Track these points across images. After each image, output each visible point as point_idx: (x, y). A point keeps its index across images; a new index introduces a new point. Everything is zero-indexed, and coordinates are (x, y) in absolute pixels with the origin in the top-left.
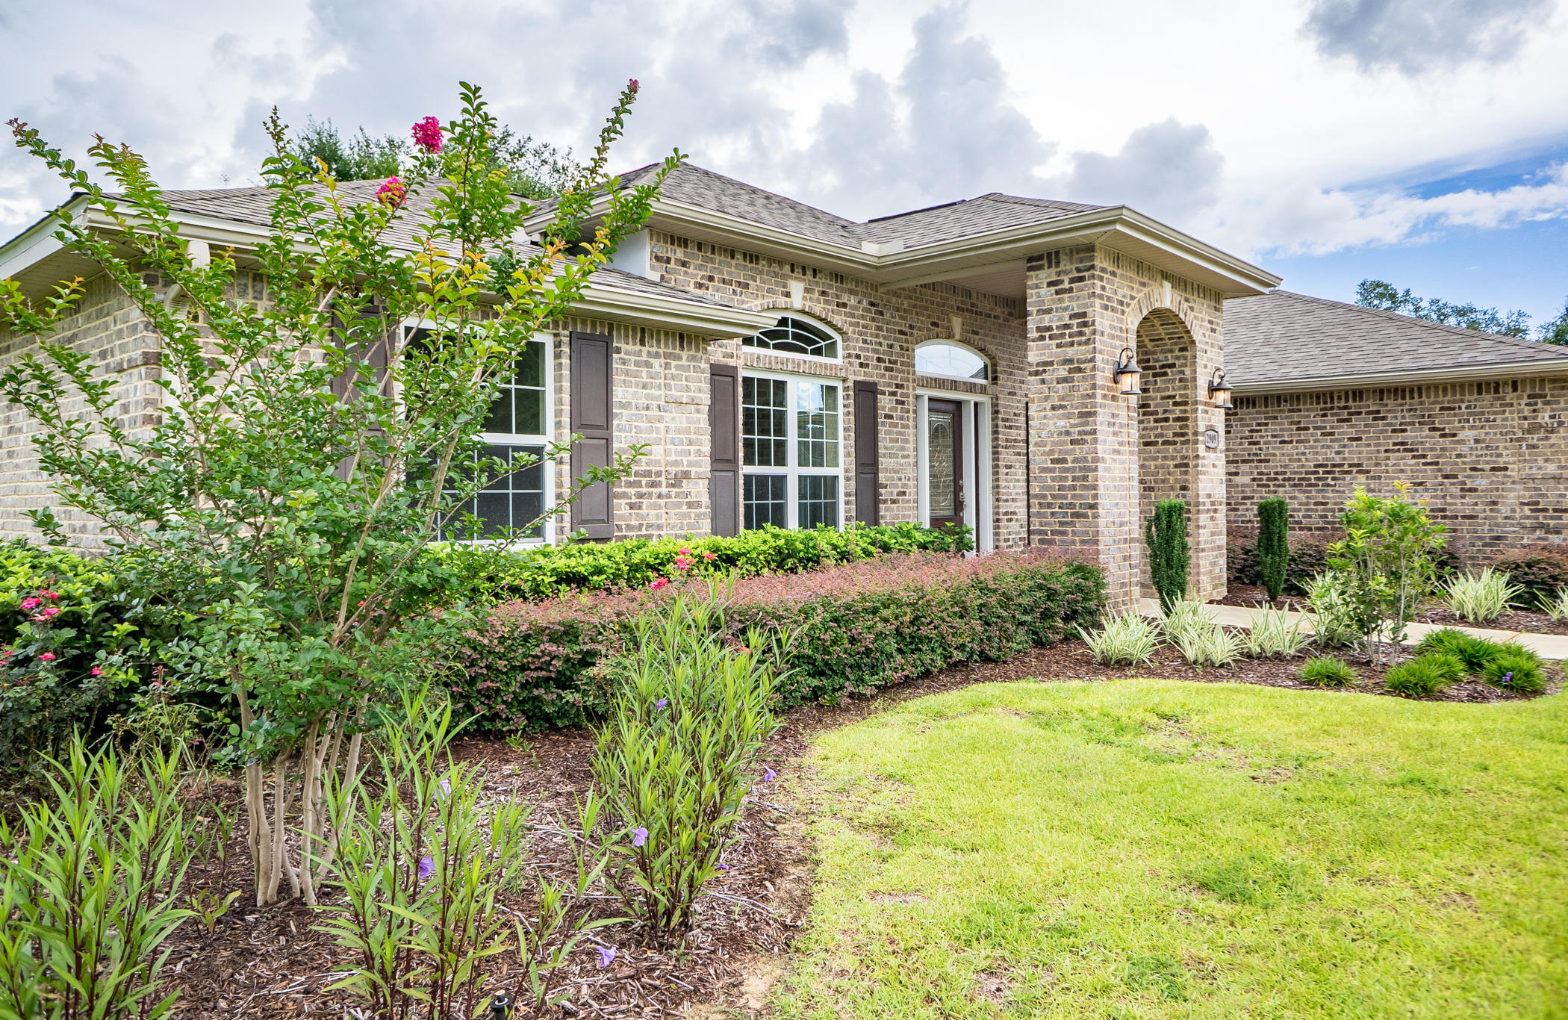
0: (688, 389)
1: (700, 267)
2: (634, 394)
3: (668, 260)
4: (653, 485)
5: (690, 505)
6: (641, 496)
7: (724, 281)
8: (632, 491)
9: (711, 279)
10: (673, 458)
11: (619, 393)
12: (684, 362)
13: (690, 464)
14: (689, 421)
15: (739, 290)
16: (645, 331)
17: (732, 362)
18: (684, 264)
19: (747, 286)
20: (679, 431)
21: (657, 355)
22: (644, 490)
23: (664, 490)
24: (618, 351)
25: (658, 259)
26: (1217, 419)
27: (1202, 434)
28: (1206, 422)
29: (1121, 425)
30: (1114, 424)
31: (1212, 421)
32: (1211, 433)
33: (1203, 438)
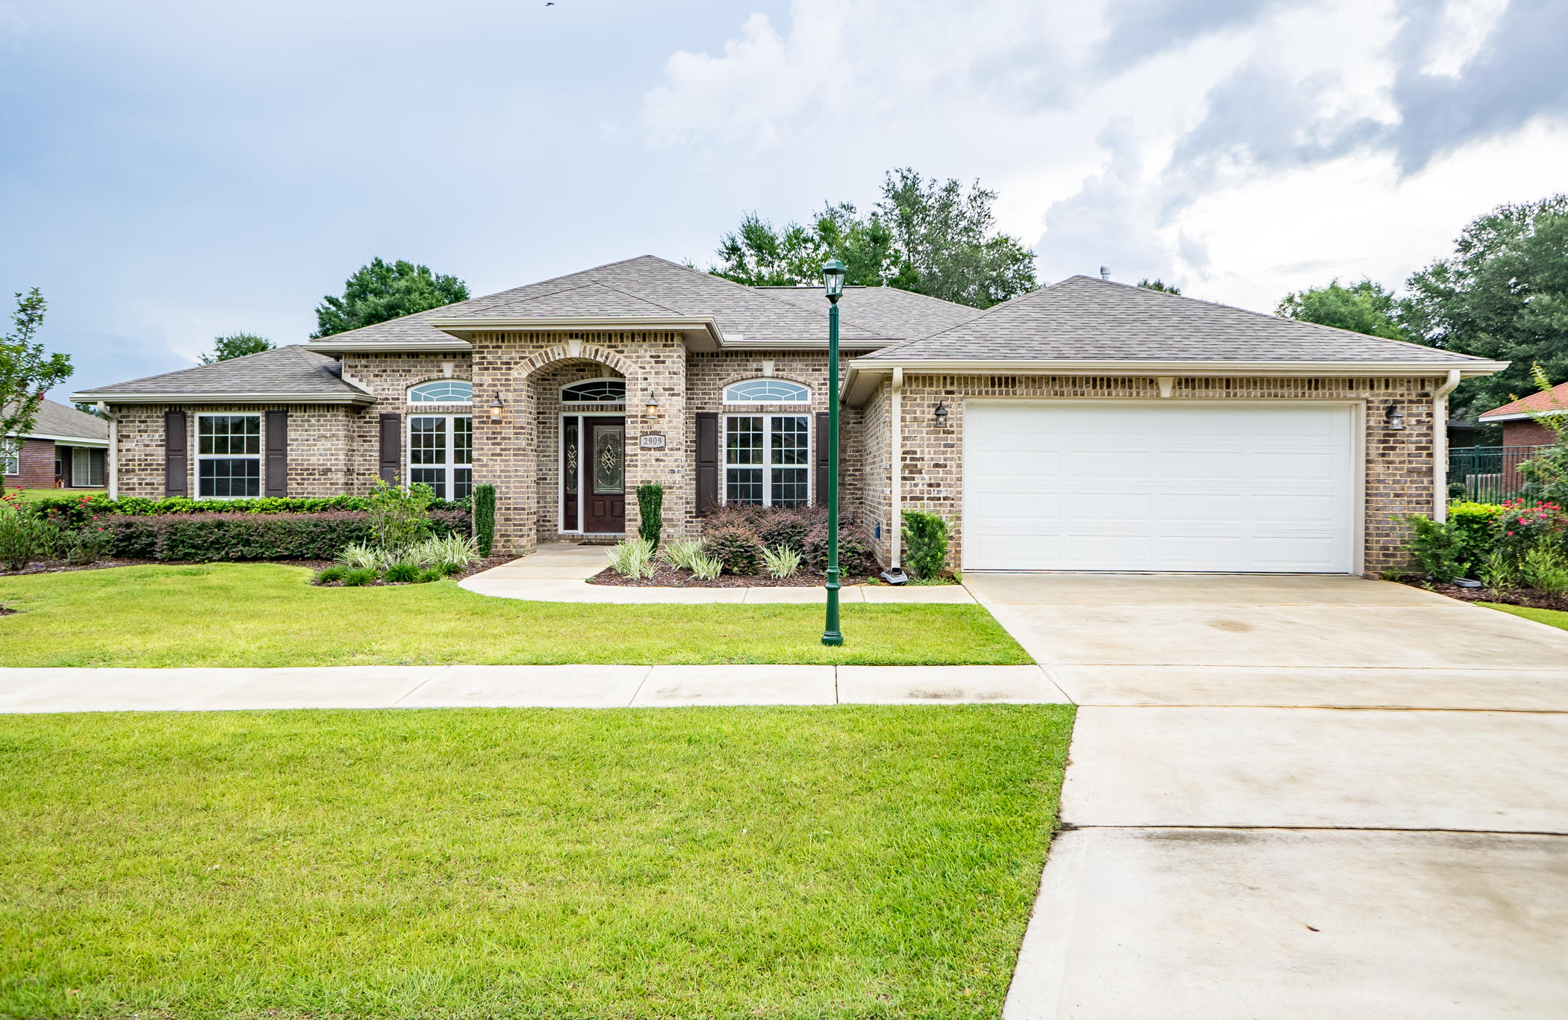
0: (331, 430)
1: (377, 366)
2: (300, 435)
3: (356, 366)
4: (311, 474)
5: (331, 484)
6: (304, 479)
7: (393, 371)
8: (299, 477)
9: (385, 371)
10: (322, 462)
11: (291, 435)
12: (329, 418)
13: (331, 465)
14: (332, 445)
15: (404, 374)
16: (305, 407)
17: (398, 412)
18: (366, 367)
19: (410, 371)
20: (324, 450)
21: (314, 416)
22: (306, 477)
23: (317, 477)
24: (292, 416)
25: (350, 367)
26: (666, 426)
27: (636, 438)
28: (640, 429)
29: (504, 438)
30: (495, 438)
31: (656, 428)
32: (653, 437)
33: (638, 441)
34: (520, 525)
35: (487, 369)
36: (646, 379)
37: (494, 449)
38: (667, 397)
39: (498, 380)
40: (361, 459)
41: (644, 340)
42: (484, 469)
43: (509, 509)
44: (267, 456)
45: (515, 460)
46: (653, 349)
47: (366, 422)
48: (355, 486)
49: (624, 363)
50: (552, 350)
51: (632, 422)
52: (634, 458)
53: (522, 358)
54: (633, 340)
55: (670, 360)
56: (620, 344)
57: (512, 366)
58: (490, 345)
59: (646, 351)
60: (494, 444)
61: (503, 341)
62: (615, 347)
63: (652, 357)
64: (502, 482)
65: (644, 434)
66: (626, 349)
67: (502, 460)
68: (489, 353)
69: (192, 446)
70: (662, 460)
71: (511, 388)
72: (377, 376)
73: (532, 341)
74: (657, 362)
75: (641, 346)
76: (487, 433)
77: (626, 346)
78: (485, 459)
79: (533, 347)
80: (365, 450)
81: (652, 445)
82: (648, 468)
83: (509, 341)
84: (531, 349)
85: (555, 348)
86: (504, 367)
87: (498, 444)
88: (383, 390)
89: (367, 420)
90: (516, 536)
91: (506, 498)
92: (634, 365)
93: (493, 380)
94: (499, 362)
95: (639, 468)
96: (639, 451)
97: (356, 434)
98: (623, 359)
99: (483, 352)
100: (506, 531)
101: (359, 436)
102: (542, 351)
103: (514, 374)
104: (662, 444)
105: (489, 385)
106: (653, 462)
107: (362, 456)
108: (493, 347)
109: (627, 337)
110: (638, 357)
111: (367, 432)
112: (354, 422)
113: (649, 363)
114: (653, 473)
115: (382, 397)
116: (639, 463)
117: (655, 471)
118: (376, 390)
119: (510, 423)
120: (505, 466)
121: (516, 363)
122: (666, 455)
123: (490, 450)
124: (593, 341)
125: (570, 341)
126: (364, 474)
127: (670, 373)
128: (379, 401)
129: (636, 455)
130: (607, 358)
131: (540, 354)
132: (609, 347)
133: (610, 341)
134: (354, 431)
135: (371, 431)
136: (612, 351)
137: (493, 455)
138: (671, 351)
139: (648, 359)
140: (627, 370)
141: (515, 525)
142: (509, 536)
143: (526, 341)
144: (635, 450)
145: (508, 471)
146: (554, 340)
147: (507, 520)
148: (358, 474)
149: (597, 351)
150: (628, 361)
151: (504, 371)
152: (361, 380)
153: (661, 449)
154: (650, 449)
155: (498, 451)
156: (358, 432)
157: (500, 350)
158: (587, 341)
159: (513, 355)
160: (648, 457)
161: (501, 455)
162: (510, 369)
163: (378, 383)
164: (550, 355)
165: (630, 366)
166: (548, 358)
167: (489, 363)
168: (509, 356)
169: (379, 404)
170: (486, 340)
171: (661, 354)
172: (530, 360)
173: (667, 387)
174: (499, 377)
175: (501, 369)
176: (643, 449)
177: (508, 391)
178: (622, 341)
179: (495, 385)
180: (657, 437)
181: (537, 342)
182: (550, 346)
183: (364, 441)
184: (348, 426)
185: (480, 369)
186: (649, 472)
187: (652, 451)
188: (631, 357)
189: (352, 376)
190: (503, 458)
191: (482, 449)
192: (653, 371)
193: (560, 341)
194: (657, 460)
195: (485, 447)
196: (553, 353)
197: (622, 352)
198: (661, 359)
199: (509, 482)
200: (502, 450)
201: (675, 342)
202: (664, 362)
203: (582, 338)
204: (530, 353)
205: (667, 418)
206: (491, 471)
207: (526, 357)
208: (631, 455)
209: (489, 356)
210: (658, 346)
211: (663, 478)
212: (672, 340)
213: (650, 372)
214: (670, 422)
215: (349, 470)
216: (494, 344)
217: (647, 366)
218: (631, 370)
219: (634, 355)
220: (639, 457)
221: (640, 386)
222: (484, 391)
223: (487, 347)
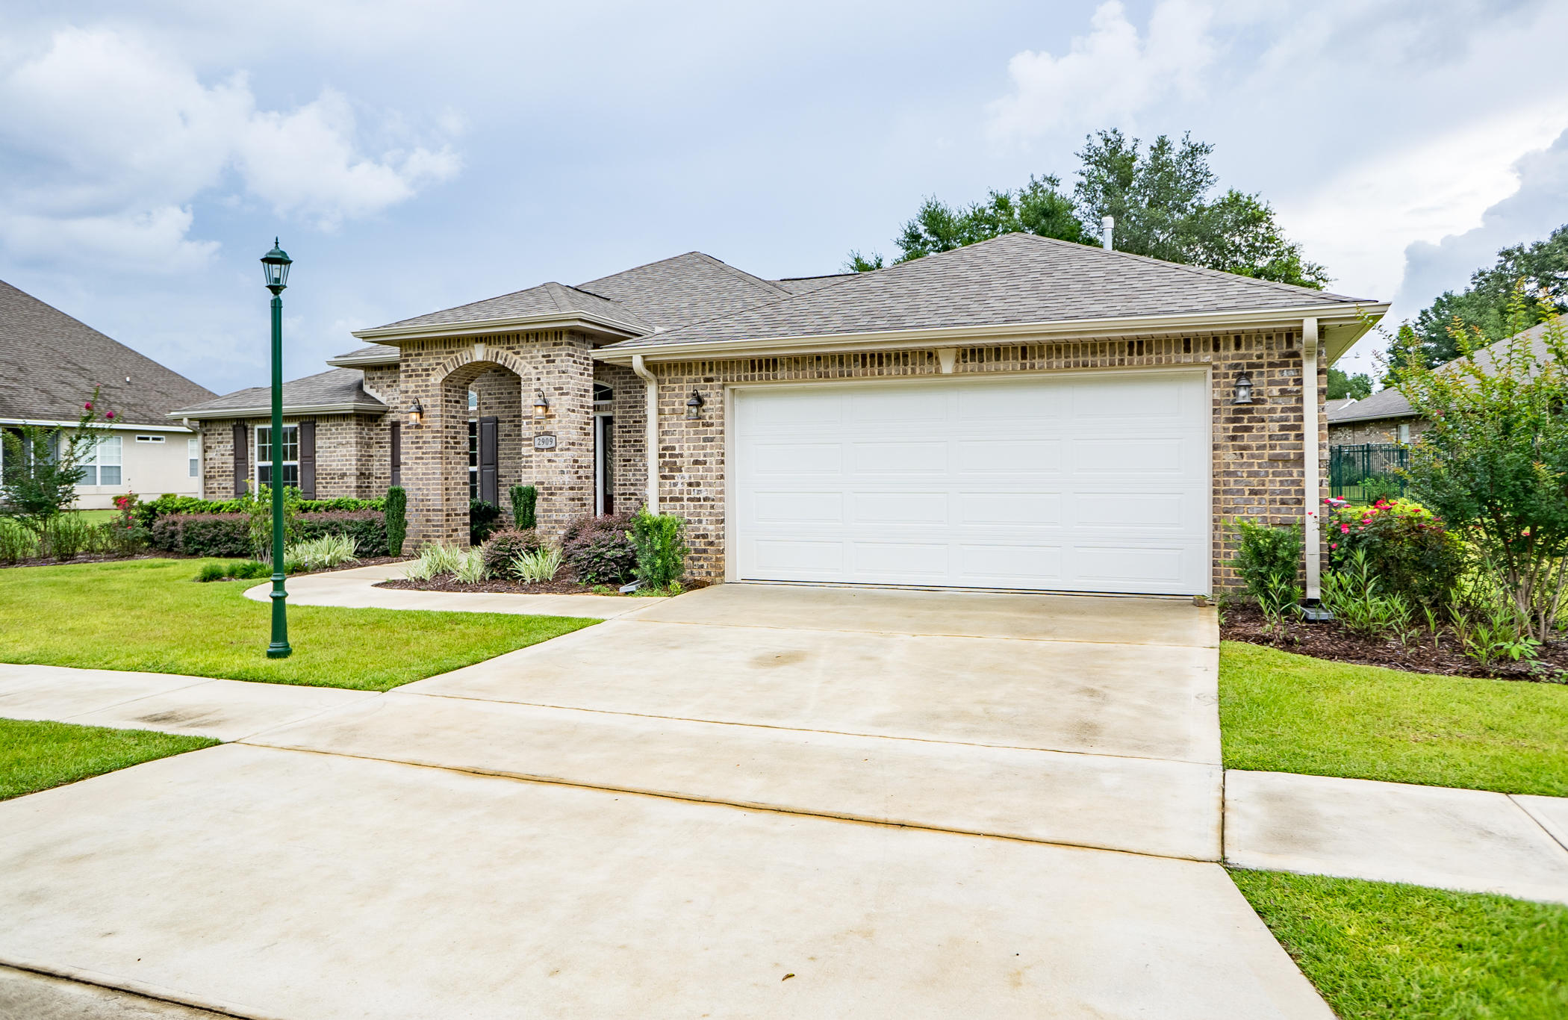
0: (346, 438)
1: (389, 378)
2: (325, 443)
3: (374, 378)
4: (332, 478)
5: (347, 487)
6: (327, 483)
8: (324, 481)
9: (395, 382)
10: (339, 467)
11: (319, 443)
12: (344, 427)
13: (347, 469)
14: (347, 451)
16: (328, 417)
18: (381, 378)
20: (342, 456)
21: (334, 426)
22: (329, 481)
23: (337, 480)
24: (318, 426)
25: (369, 379)
26: (556, 426)
27: (530, 439)
28: (534, 430)
29: (424, 442)
30: (418, 442)
31: (548, 428)
32: (545, 437)
33: (532, 442)
34: (437, 526)
35: (411, 376)
36: (539, 379)
37: (417, 453)
38: (557, 397)
39: (420, 386)
40: (378, 463)
41: (537, 340)
42: (410, 472)
43: (428, 510)
44: (301, 462)
45: (433, 464)
46: (544, 348)
47: (381, 430)
48: (374, 490)
49: (520, 364)
50: (461, 355)
51: (527, 423)
52: (529, 459)
53: (438, 364)
54: (528, 341)
55: (559, 358)
56: (517, 345)
57: (430, 372)
58: (414, 353)
59: (538, 351)
60: (417, 448)
61: (423, 349)
62: (512, 348)
63: (543, 356)
64: (423, 485)
65: (539, 435)
66: (522, 350)
67: (423, 464)
68: (412, 360)
69: (252, 454)
70: (553, 461)
71: (430, 394)
72: (388, 386)
73: (445, 348)
74: (548, 362)
75: (534, 346)
76: (412, 438)
77: (522, 347)
78: (410, 462)
79: (447, 353)
80: (381, 456)
81: (545, 446)
82: (541, 469)
83: (427, 348)
84: (445, 355)
85: (463, 353)
86: (424, 373)
87: (420, 448)
88: (394, 399)
89: (383, 427)
90: (435, 536)
91: (427, 500)
92: (528, 366)
93: (416, 386)
94: (420, 368)
95: (534, 469)
96: (533, 452)
97: (374, 440)
98: (519, 360)
99: (407, 361)
100: (427, 531)
101: (377, 443)
102: (453, 356)
103: (432, 379)
104: (553, 445)
105: (413, 392)
106: (546, 462)
107: (379, 460)
108: (416, 355)
109: (523, 338)
110: (532, 357)
111: (382, 438)
112: (372, 430)
113: (541, 363)
114: (545, 474)
115: (393, 406)
116: (534, 465)
117: (548, 472)
118: (388, 400)
119: (429, 427)
120: (426, 469)
121: (433, 369)
122: (556, 455)
123: (414, 453)
124: (495, 344)
125: (476, 345)
126: (380, 478)
127: (559, 373)
128: (391, 410)
129: (530, 456)
130: (506, 360)
131: (452, 360)
132: (508, 349)
133: (509, 343)
134: (372, 438)
135: (385, 438)
136: (510, 352)
137: (417, 458)
138: (559, 350)
139: (540, 359)
140: (522, 371)
141: (434, 526)
142: (429, 536)
143: (440, 348)
144: (530, 450)
145: (428, 474)
146: (463, 344)
147: (427, 521)
148: (376, 478)
149: (497, 353)
150: (524, 362)
151: (424, 378)
152: (377, 391)
153: (552, 449)
154: (543, 450)
155: (420, 455)
156: (376, 439)
157: (421, 358)
158: (490, 344)
159: (431, 361)
160: (541, 458)
161: (422, 458)
162: (428, 375)
163: (390, 393)
164: (460, 360)
165: (525, 366)
166: (458, 363)
167: (413, 370)
168: (428, 363)
169: (391, 412)
170: (410, 349)
171: (551, 354)
172: (444, 366)
173: (557, 386)
174: (420, 383)
175: (421, 375)
176: (537, 449)
177: (427, 396)
178: (518, 342)
179: (417, 392)
180: (549, 437)
181: (450, 347)
182: (460, 351)
183: (380, 447)
184: (361, 433)
185: (406, 376)
186: (542, 473)
187: (545, 453)
188: (526, 358)
189: (371, 387)
190: (424, 461)
191: (408, 453)
192: (545, 371)
193: (468, 346)
194: (549, 461)
195: (411, 451)
196: (462, 359)
197: (518, 353)
198: (552, 358)
199: (429, 485)
200: (423, 453)
201: (563, 341)
202: (554, 361)
203: (486, 341)
204: (445, 358)
205: (557, 418)
206: (415, 474)
207: (440, 363)
208: (527, 457)
209: (412, 364)
210: (549, 345)
211: (554, 479)
212: (561, 339)
213: (542, 372)
214: (560, 421)
215: (362, 474)
216: (417, 352)
217: (540, 366)
218: (525, 371)
219: (529, 355)
220: (533, 459)
221: (534, 387)
222: (409, 397)
223: (411, 355)
